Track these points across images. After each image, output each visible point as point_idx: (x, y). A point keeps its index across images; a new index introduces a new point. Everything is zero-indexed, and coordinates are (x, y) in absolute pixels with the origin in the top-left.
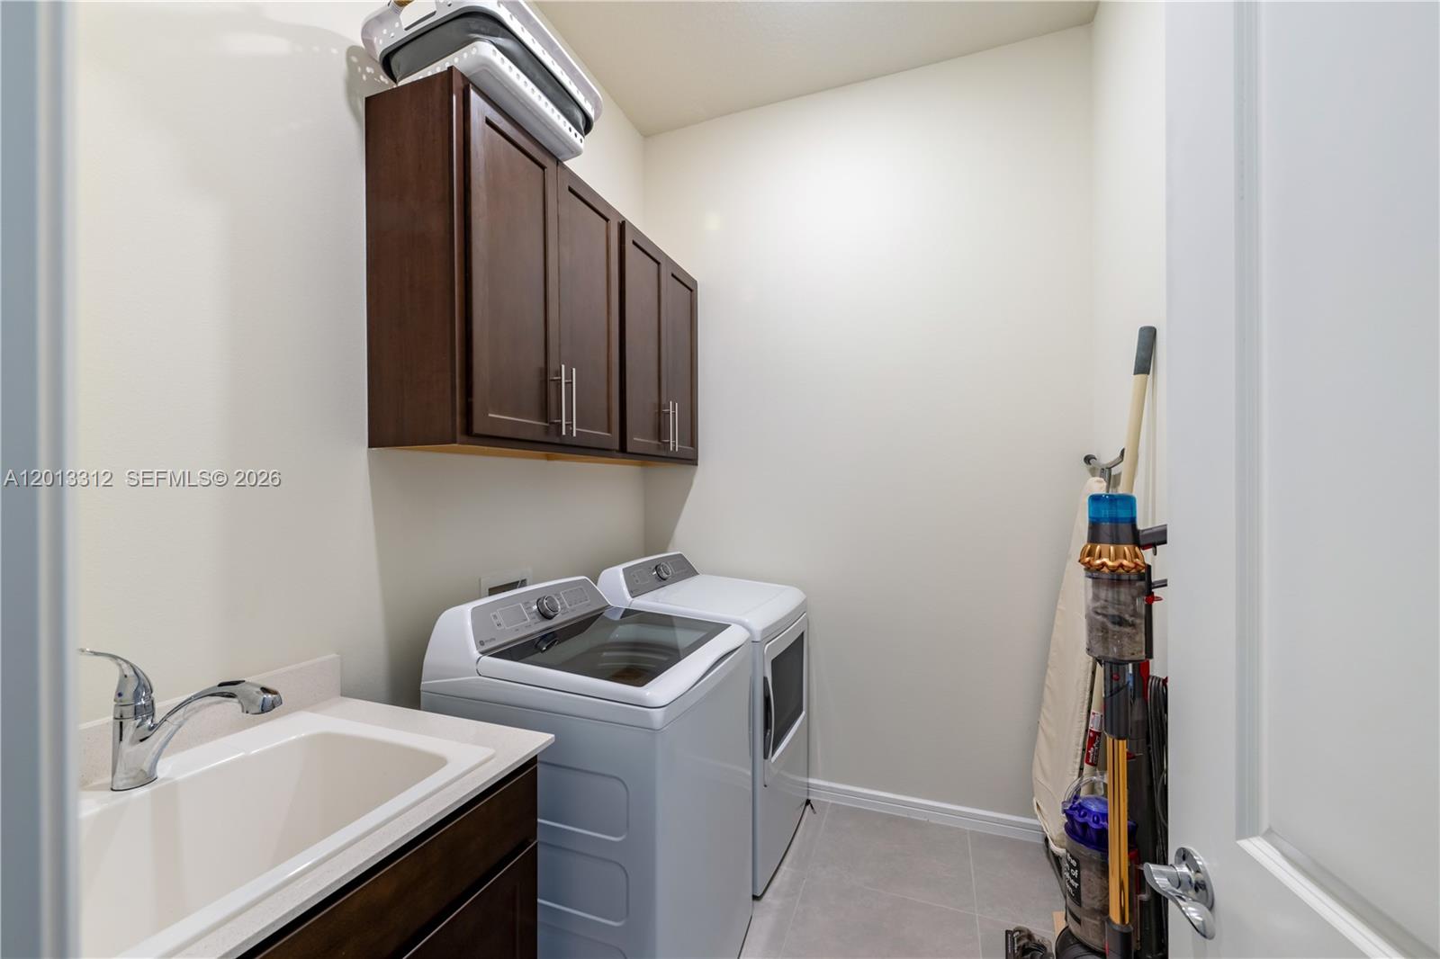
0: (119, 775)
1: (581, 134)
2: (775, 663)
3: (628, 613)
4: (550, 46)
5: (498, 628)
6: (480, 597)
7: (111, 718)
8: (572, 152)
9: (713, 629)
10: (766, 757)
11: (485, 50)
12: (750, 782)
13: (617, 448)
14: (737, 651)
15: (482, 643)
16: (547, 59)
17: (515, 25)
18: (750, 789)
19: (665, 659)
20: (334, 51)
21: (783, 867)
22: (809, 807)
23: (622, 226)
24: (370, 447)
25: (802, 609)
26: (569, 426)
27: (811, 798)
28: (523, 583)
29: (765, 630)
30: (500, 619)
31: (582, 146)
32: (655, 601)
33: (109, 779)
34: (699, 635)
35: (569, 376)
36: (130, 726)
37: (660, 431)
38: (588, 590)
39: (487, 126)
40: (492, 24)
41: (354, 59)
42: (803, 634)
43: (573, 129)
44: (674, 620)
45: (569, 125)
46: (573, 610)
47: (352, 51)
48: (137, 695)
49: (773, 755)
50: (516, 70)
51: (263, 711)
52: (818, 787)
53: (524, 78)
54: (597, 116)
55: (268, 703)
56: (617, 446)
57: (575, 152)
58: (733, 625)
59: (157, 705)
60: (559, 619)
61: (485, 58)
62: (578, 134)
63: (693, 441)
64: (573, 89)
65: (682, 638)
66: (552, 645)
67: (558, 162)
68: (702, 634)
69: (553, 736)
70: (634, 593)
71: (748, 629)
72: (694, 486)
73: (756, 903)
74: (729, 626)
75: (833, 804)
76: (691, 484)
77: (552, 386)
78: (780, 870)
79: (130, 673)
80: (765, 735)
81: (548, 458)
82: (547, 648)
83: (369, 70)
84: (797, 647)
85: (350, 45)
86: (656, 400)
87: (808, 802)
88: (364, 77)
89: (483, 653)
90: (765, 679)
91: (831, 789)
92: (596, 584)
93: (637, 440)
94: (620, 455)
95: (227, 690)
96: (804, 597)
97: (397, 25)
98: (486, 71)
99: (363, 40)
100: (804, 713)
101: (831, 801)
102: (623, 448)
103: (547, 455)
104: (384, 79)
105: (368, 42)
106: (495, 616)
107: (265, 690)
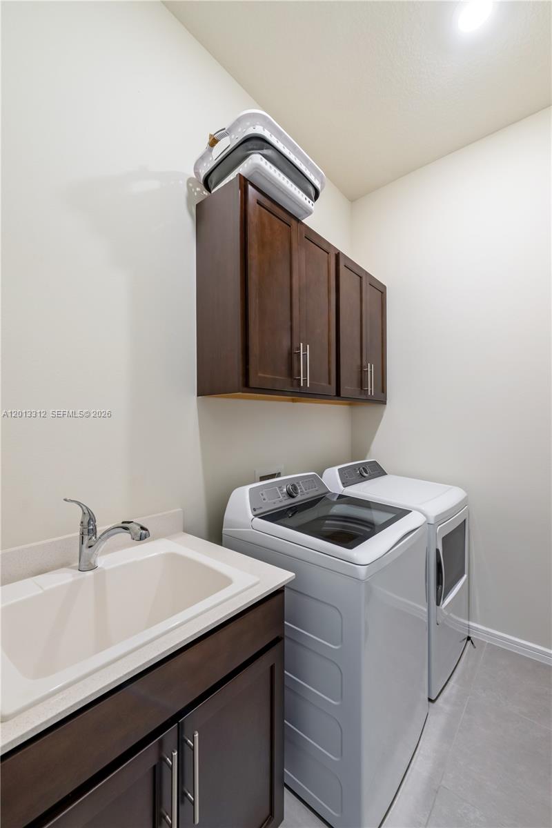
0: (82, 563)
1: (312, 200)
2: (445, 540)
3: (341, 496)
4: (294, 149)
5: (264, 501)
6: (255, 482)
7: (79, 534)
8: (307, 213)
9: (400, 513)
10: (438, 604)
11: (256, 160)
12: (427, 615)
13: (335, 394)
14: (417, 530)
15: (255, 510)
16: (292, 157)
17: (273, 140)
18: (426, 621)
19: (368, 530)
20: (181, 182)
21: (451, 683)
22: (469, 642)
23: (338, 255)
24: (198, 396)
25: (464, 503)
26: (305, 381)
27: (471, 635)
28: (279, 475)
29: (437, 517)
30: (265, 496)
31: (313, 207)
32: (359, 490)
33: (78, 564)
34: (390, 516)
35: (305, 350)
36: (86, 538)
37: (362, 383)
38: (316, 481)
39: (257, 205)
40: (260, 143)
41: (191, 185)
42: (465, 520)
43: (307, 198)
44: (371, 504)
45: (305, 196)
46: (308, 493)
47: (190, 180)
48: (89, 523)
49: (443, 603)
50: (274, 168)
51: (141, 539)
52: (477, 629)
53: (278, 172)
54: (322, 188)
55: (143, 535)
56: (334, 393)
57: (308, 213)
58: (413, 511)
59: (98, 529)
60: (299, 498)
61: (256, 164)
62: (311, 201)
63: (383, 389)
64: (307, 173)
65: (378, 517)
66: (294, 513)
67: (299, 221)
68: (393, 516)
69: (294, 574)
70: (345, 484)
71: (425, 515)
72: (384, 417)
73: (431, 704)
74: (411, 511)
75: (489, 644)
76: (382, 416)
77: (295, 357)
78: (448, 684)
79: (86, 512)
80: (437, 589)
81: (293, 401)
82: (293, 515)
83: (198, 189)
84: (461, 528)
85: (189, 177)
86: (359, 363)
87: (469, 638)
88: (196, 194)
89: (255, 516)
90: (437, 550)
91: (488, 633)
92: (321, 477)
93: (346, 389)
94: (336, 398)
95: (125, 526)
96: (466, 495)
97: (211, 159)
98: (257, 172)
99: (195, 173)
100: (465, 576)
101: (487, 642)
102: (338, 394)
103: (293, 399)
104: (205, 193)
105: (197, 173)
106: (262, 494)
107: (142, 528)
